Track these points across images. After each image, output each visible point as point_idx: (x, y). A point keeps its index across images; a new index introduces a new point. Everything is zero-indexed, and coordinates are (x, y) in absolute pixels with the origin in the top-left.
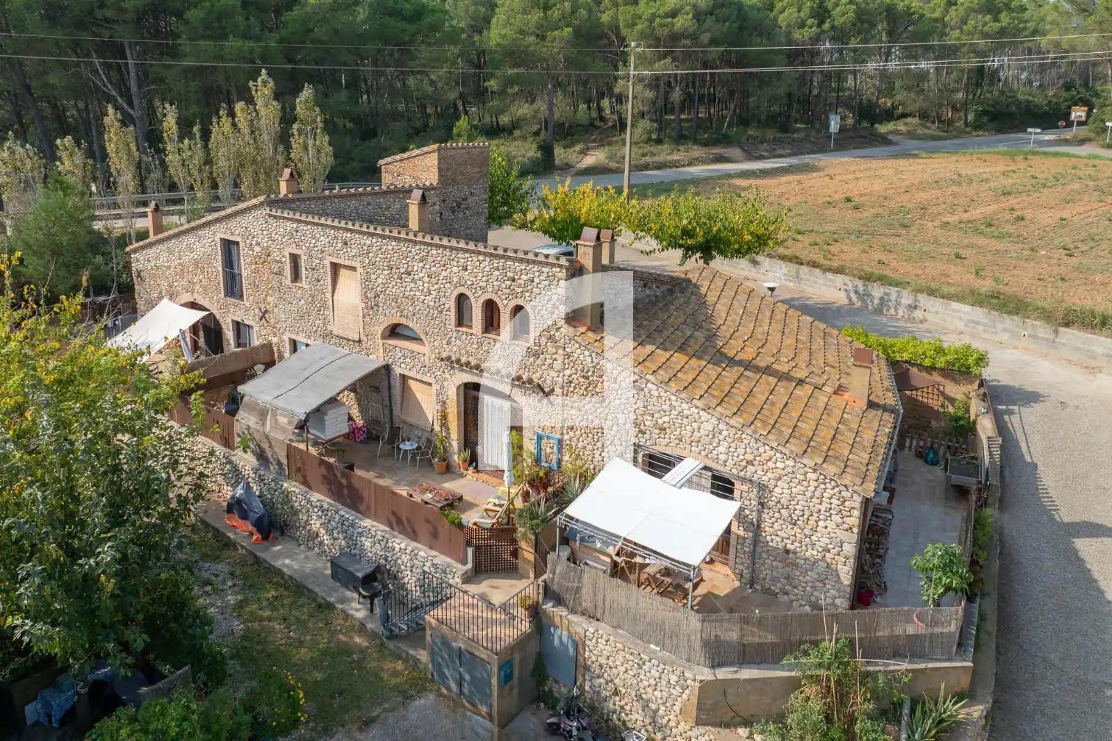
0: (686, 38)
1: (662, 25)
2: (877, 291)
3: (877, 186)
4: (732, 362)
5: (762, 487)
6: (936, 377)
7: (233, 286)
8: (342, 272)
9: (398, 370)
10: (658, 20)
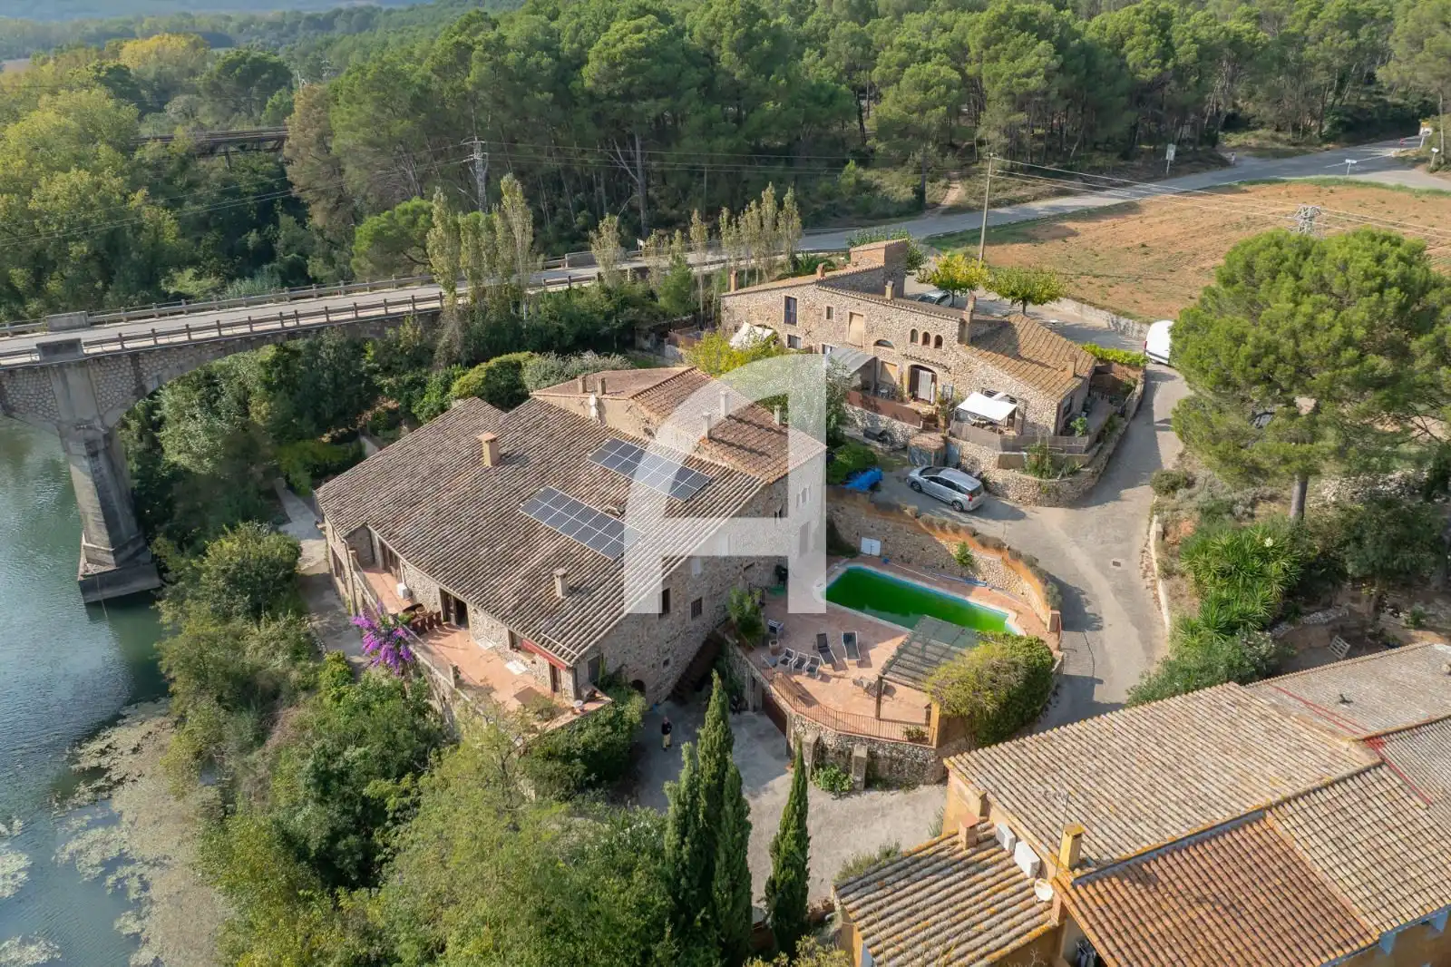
0: (1038, 95)
1: (1019, 84)
2: (1123, 321)
3: (1172, 231)
4: (1022, 358)
5: (1026, 402)
6: (1125, 368)
7: (790, 318)
8: (855, 317)
9: (881, 359)
10: (1015, 80)
